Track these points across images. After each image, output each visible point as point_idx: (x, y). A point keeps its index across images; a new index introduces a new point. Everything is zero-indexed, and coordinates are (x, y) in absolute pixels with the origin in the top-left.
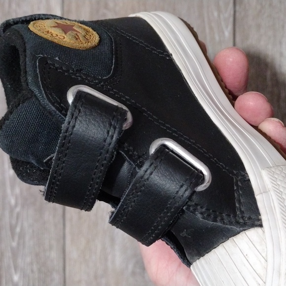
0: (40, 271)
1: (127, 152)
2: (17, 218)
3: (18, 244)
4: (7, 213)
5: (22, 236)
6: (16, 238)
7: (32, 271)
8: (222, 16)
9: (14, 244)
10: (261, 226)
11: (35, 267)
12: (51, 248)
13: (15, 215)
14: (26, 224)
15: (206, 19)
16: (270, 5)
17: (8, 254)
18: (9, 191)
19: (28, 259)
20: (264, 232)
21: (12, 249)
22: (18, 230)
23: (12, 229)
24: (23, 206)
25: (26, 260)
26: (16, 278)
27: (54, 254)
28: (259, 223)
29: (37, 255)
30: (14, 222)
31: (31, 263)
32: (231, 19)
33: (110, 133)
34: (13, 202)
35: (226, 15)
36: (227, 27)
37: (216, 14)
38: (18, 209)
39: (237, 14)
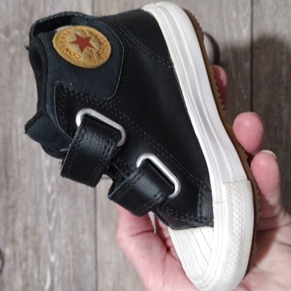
0: (74, 252)
1: (118, 165)
2: (54, 204)
3: (55, 228)
4: (44, 199)
5: (58, 220)
6: (53, 222)
7: (67, 252)
8: (240, 16)
9: (51, 228)
10: (212, 226)
11: (70, 249)
12: (84, 231)
13: (51, 202)
14: (61, 210)
15: (225, 20)
16: (286, 5)
17: (46, 237)
18: (45, 179)
19: (64, 242)
20: (213, 231)
21: (49, 232)
22: (54, 215)
23: (49, 214)
24: (58, 193)
25: (61, 242)
26: (53, 258)
27: (87, 238)
28: (211, 224)
29: (71, 238)
30: (50, 208)
31: (66, 245)
32: (249, 19)
33: (107, 148)
34: (49, 189)
35: (245, 15)
36: (245, 26)
37: (234, 14)
38: (54, 196)
39: (255, 14)
